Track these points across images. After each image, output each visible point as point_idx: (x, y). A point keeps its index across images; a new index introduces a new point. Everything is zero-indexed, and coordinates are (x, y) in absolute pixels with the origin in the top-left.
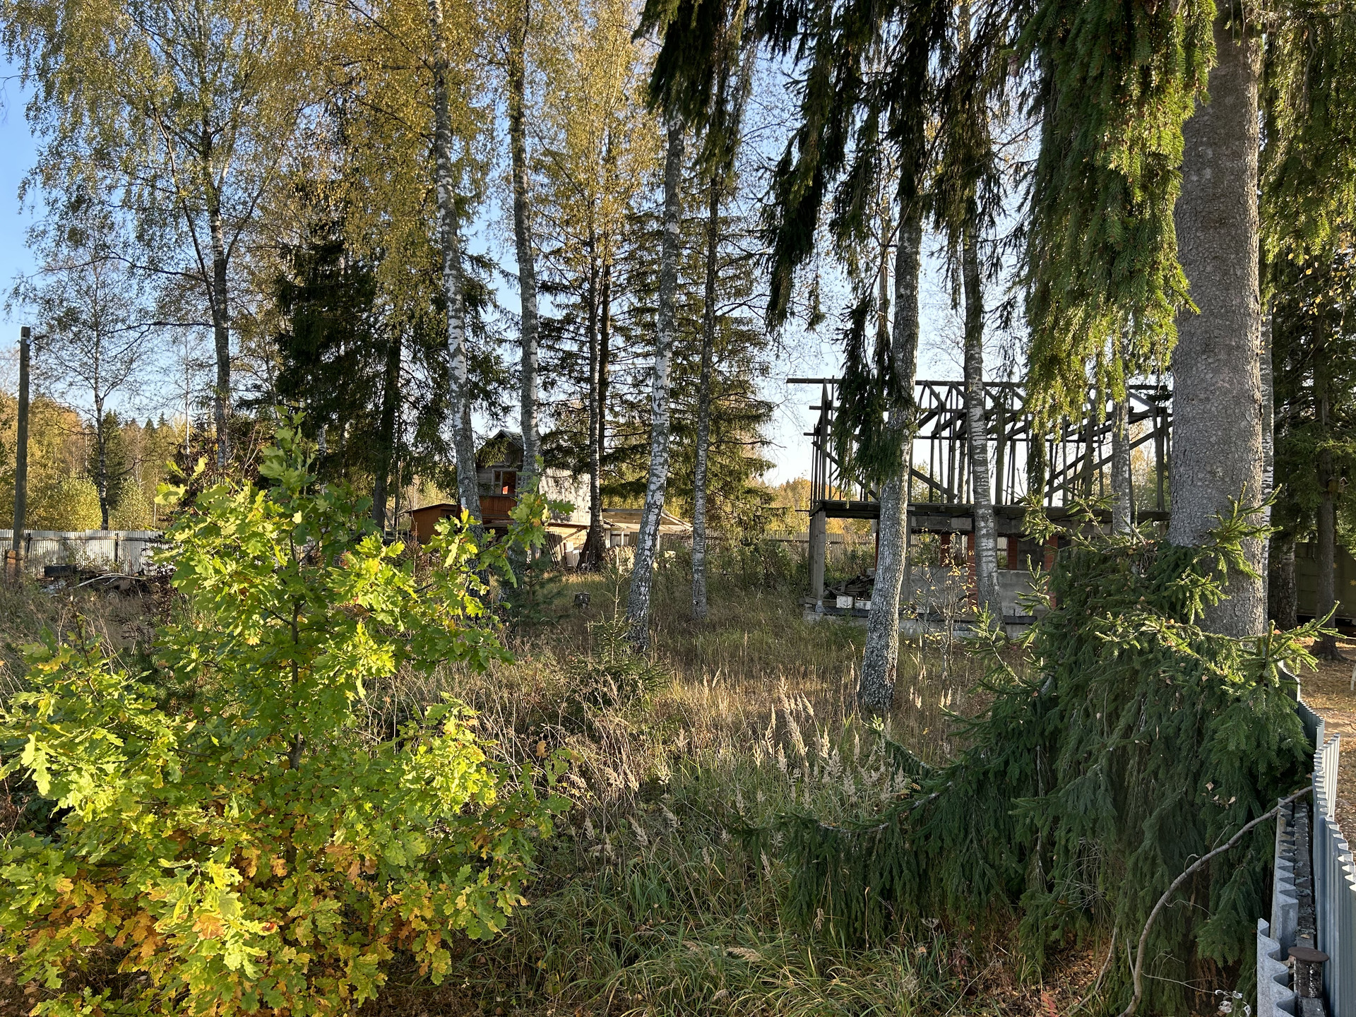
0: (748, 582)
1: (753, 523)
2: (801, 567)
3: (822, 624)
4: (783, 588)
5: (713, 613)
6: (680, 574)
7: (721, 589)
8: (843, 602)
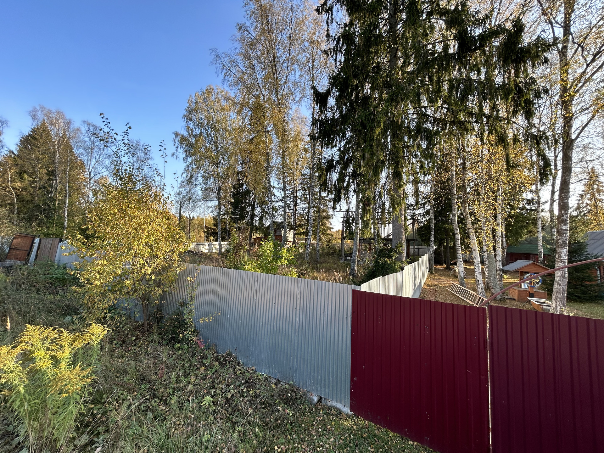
0: (328, 254)
1: (329, 241)
2: (339, 251)
3: (344, 263)
4: (336, 255)
5: (321, 261)
6: (313, 252)
7: (323, 255)
8: (348, 258)
